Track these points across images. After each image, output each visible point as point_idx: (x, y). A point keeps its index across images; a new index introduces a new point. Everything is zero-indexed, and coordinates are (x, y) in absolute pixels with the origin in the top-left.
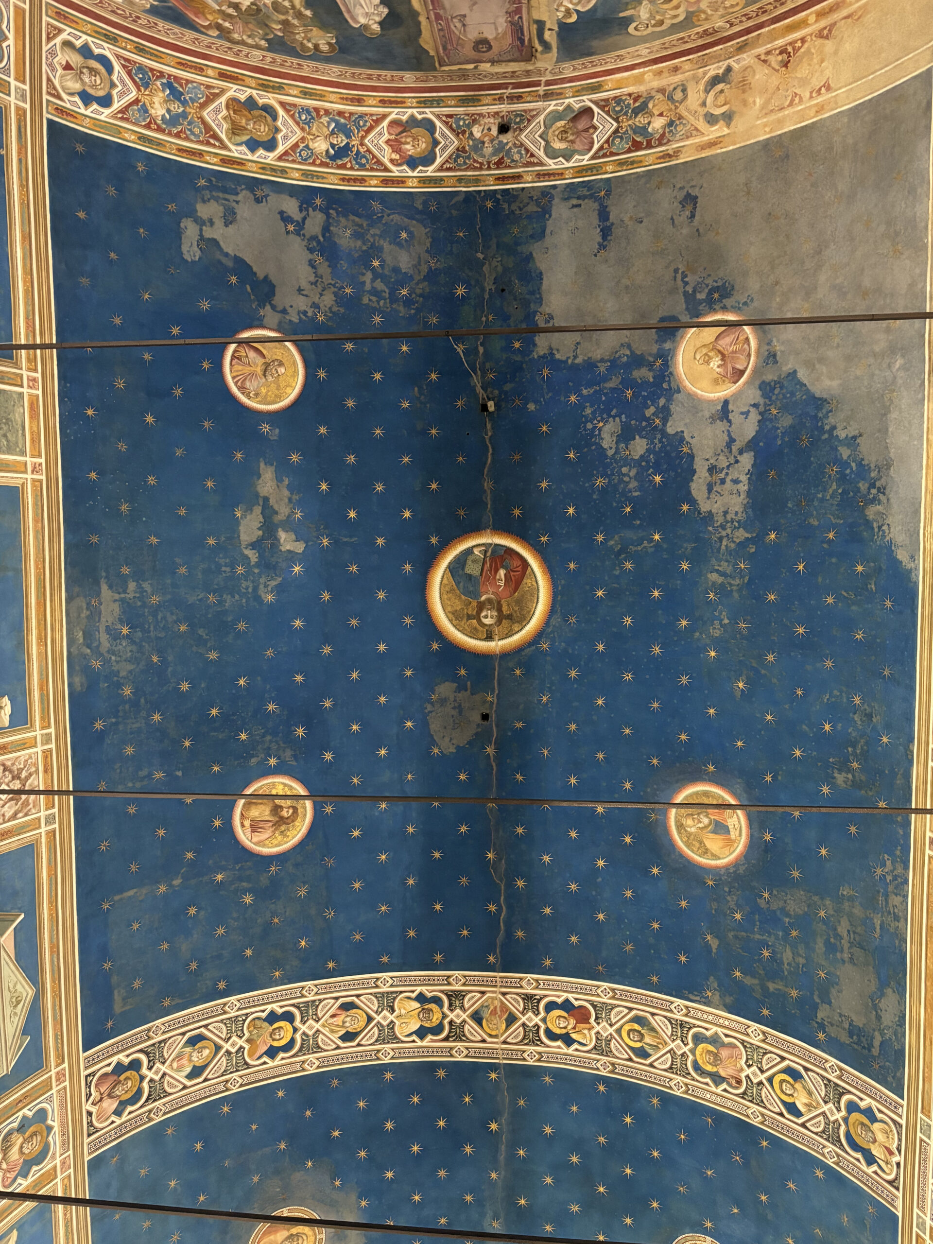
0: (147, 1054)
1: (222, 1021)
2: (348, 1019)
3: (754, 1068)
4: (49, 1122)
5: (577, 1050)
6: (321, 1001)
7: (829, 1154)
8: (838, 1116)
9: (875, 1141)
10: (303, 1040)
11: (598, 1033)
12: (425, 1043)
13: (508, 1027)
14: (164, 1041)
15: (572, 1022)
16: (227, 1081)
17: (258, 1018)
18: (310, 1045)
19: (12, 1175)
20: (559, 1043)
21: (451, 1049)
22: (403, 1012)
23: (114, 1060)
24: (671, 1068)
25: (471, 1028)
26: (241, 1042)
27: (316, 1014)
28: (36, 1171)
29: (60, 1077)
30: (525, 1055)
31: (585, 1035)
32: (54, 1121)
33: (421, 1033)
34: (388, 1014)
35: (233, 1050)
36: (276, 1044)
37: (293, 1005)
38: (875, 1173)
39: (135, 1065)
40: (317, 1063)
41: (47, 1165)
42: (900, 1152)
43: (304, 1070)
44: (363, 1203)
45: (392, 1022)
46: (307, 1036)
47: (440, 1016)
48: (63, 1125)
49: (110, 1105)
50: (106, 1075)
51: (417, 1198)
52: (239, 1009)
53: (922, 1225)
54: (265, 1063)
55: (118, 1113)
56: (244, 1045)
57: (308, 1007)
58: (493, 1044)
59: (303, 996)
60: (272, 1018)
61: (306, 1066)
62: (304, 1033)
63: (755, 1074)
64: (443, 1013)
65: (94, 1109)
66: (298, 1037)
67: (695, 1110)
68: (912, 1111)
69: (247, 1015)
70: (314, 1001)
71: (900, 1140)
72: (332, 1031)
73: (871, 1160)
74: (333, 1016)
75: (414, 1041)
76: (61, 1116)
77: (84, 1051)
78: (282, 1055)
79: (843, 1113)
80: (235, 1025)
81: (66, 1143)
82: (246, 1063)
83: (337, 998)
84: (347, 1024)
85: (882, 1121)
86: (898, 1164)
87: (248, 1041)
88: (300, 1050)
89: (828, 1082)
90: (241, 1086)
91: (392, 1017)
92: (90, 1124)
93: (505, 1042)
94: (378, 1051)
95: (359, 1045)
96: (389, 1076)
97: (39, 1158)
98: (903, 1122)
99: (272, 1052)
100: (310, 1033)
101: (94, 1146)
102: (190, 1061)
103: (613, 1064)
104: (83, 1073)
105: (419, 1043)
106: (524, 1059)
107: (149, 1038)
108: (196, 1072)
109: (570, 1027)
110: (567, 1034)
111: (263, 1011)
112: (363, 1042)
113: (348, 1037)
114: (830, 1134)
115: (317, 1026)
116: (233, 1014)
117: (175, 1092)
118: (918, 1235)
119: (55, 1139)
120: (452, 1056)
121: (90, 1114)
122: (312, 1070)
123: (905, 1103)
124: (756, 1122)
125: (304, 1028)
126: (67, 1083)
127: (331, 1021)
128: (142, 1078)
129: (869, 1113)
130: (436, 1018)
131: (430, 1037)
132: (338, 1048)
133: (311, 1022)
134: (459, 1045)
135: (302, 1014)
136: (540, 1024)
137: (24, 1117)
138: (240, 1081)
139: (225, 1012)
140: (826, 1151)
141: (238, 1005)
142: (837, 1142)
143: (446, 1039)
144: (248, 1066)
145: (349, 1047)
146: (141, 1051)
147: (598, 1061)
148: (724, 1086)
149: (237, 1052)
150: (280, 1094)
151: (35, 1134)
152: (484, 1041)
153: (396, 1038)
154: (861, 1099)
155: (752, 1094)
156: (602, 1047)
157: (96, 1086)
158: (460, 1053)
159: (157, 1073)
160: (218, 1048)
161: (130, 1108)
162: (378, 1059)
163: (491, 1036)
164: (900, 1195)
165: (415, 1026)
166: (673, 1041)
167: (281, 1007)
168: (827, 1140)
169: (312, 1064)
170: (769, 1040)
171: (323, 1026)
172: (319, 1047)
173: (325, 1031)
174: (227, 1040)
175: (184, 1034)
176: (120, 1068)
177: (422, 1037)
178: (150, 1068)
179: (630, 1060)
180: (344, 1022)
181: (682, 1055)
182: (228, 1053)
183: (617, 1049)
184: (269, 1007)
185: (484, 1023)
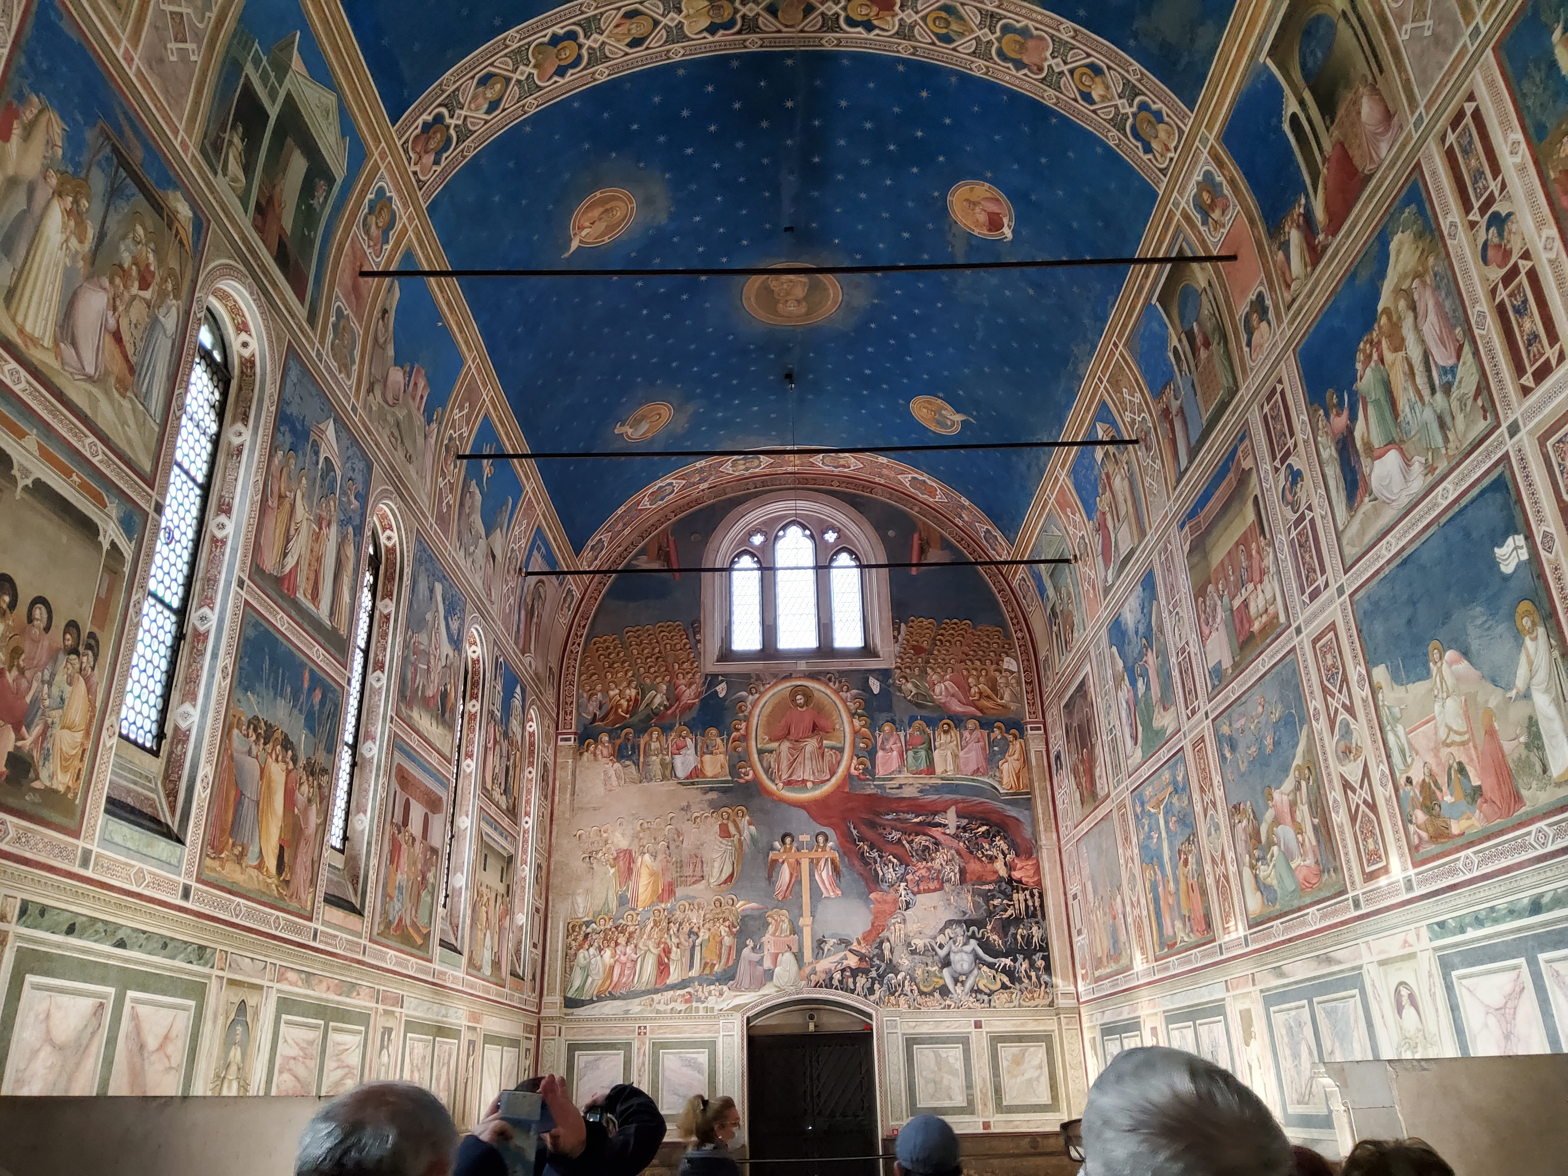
0: (446, 106)
1: (505, 55)
2: (634, 26)
3: (1059, 60)
4: (388, 194)
5: (878, 35)
6: (602, 14)
7: (1112, 138)
8: (1129, 111)
9: (1156, 137)
10: (589, 54)
11: (902, 19)
12: (716, 38)
13: (805, 17)
14: (458, 89)
15: (875, 9)
16: (523, 106)
17: (541, 44)
18: (598, 57)
19: (378, 247)
20: (860, 29)
21: (745, 41)
22: (691, 11)
23: (420, 121)
24: (974, 52)
25: (766, 20)
26: (528, 70)
27: (599, 28)
28: (393, 235)
29: (383, 155)
30: (823, 42)
31: (887, 22)
32: (391, 193)
33: (712, 29)
34: (675, 16)
35: (523, 78)
36: (563, 63)
37: (574, 24)
38: (1150, 160)
39: (439, 118)
40: (607, 72)
41: (398, 226)
42: (1176, 150)
43: (595, 80)
44: (667, 176)
45: (680, 22)
46: (593, 49)
47: (731, 11)
48: (399, 191)
49: (429, 159)
50: (417, 137)
51: (716, 165)
52: (520, 40)
53: (1176, 204)
54: (556, 82)
55: (437, 162)
56: (532, 71)
57: (589, 22)
58: (787, 33)
59: (583, 13)
60: (555, 40)
61: (597, 76)
62: (590, 48)
63: (1058, 65)
64: (735, 8)
65: (417, 168)
66: (584, 52)
67: (991, 89)
68: (1197, 124)
69: (529, 44)
70: (595, 15)
71: (1179, 142)
72: (618, 41)
73: (1148, 149)
74: (617, 26)
75: (704, 38)
76: (394, 186)
77: (393, 125)
78: (571, 71)
79: (1134, 109)
80: (519, 57)
81: (405, 205)
82: (537, 86)
83: (619, 9)
84: (633, 31)
85: (1167, 124)
86: (1171, 159)
87: (535, 67)
88: (588, 63)
89: (1127, 83)
90: (537, 106)
91: (679, 18)
92: (418, 181)
93: (802, 31)
94: (668, 51)
95: (647, 48)
96: (681, 72)
97: (391, 224)
98: (1187, 130)
99: (561, 71)
100: (596, 46)
101: (426, 196)
102: (485, 99)
103: (914, 48)
104: (399, 144)
105: (711, 39)
106: (822, 45)
107: (443, 91)
108: (493, 106)
109: (872, 14)
110: (869, 21)
111: (545, 36)
112: (651, 45)
113: (636, 43)
114: (1118, 122)
115: (602, 38)
116: (515, 46)
117: (479, 130)
118: (1171, 210)
119: (397, 204)
120: (745, 47)
121: (415, 173)
122: (603, 79)
123: (1193, 116)
124: (1049, 103)
125: (588, 43)
126: (390, 158)
127: (616, 31)
128: (448, 127)
129: (1158, 115)
130: (727, 15)
131: (721, 32)
132: (627, 54)
133: (595, 36)
134: (753, 37)
135: (584, 30)
136: (841, 12)
137: (370, 201)
138: (536, 103)
139: (507, 47)
140: (1110, 134)
141: (518, 36)
142: (1122, 130)
143: (739, 32)
144: (540, 88)
145: (637, 53)
146: (440, 105)
147: (899, 44)
148: (1026, 71)
149: (527, 78)
150: (576, 105)
151: (382, 209)
152: (779, 31)
153: (686, 36)
154: (1154, 103)
155: (1052, 80)
156: (905, 32)
157: (413, 149)
158: (753, 43)
159: (458, 118)
160: (508, 80)
161: (445, 155)
162: (669, 58)
163: (787, 26)
164: (1166, 180)
165: (705, 23)
166: (981, 29)
167: (562, 28)
168: (1114, 127)
169: (602, 74)
170: (1079, 38)
171: (608, 37)
172: (607, 57)
173: (611, 41)
174: (515, 71)
175: (473, 77)
176: (426, 126)
177: (713, 34)
178: (452, 117)
179: (933, 44)
180: (629, 30)
181: (988, 42)
182: (519, 82)
183: (921, 35)
184: (550, 31)
185: (780, 14)
